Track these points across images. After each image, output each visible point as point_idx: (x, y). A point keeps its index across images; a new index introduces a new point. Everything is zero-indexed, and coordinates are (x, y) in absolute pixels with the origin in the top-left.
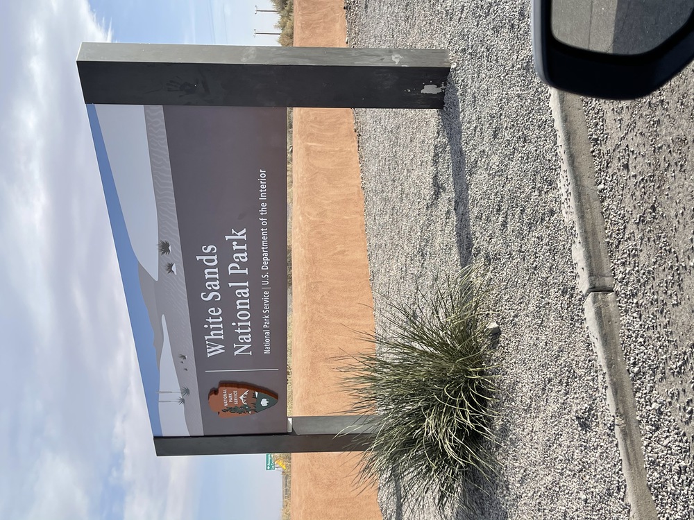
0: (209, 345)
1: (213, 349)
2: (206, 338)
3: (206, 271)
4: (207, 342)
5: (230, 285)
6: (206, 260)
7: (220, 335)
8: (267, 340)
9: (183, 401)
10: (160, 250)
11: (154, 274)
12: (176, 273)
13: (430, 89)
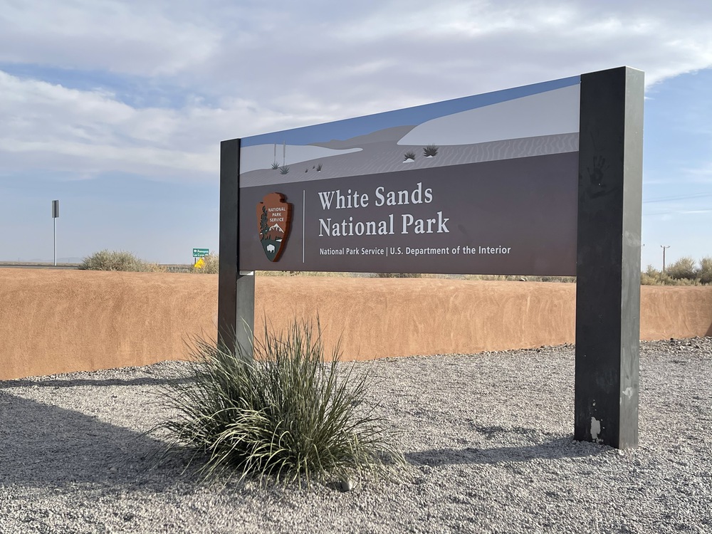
0: (331, 194)
1: (327, 198)
2: (338, 192)
3: (406, 192)
4: (333, 192)
5: (391, 216)
6: (417, 193)
7: (341, 205)
8: (334, 252)
9: (275, 168)
10: (429, 147)
11: (403, 142)
12: (404, 162)
13: (596, 426)
